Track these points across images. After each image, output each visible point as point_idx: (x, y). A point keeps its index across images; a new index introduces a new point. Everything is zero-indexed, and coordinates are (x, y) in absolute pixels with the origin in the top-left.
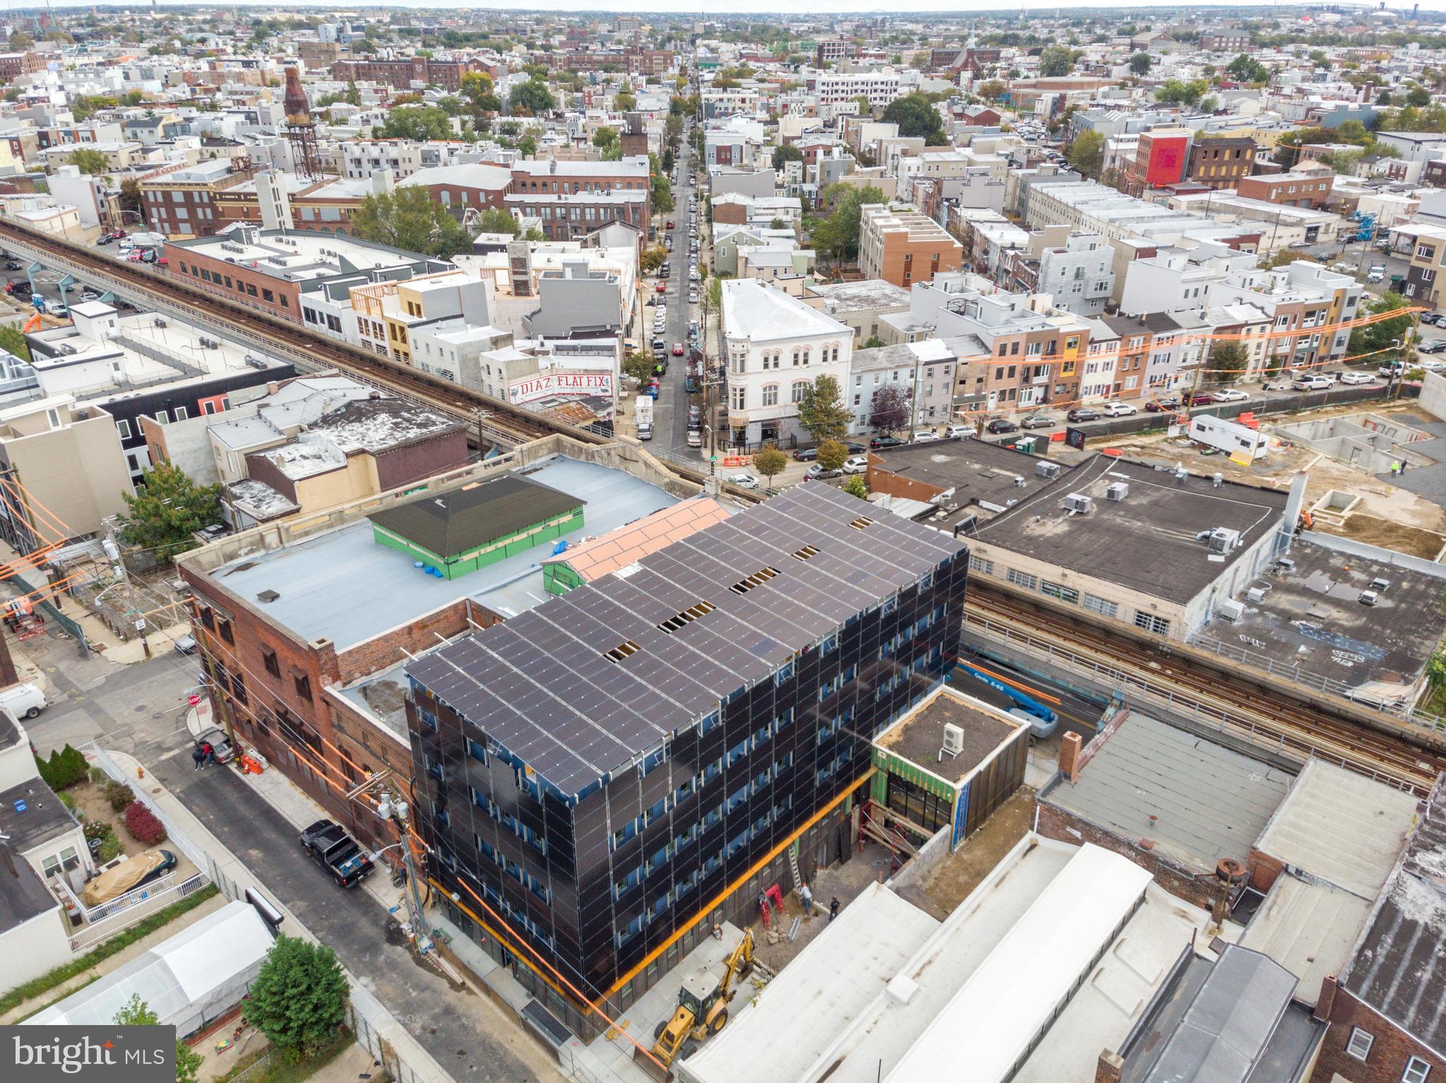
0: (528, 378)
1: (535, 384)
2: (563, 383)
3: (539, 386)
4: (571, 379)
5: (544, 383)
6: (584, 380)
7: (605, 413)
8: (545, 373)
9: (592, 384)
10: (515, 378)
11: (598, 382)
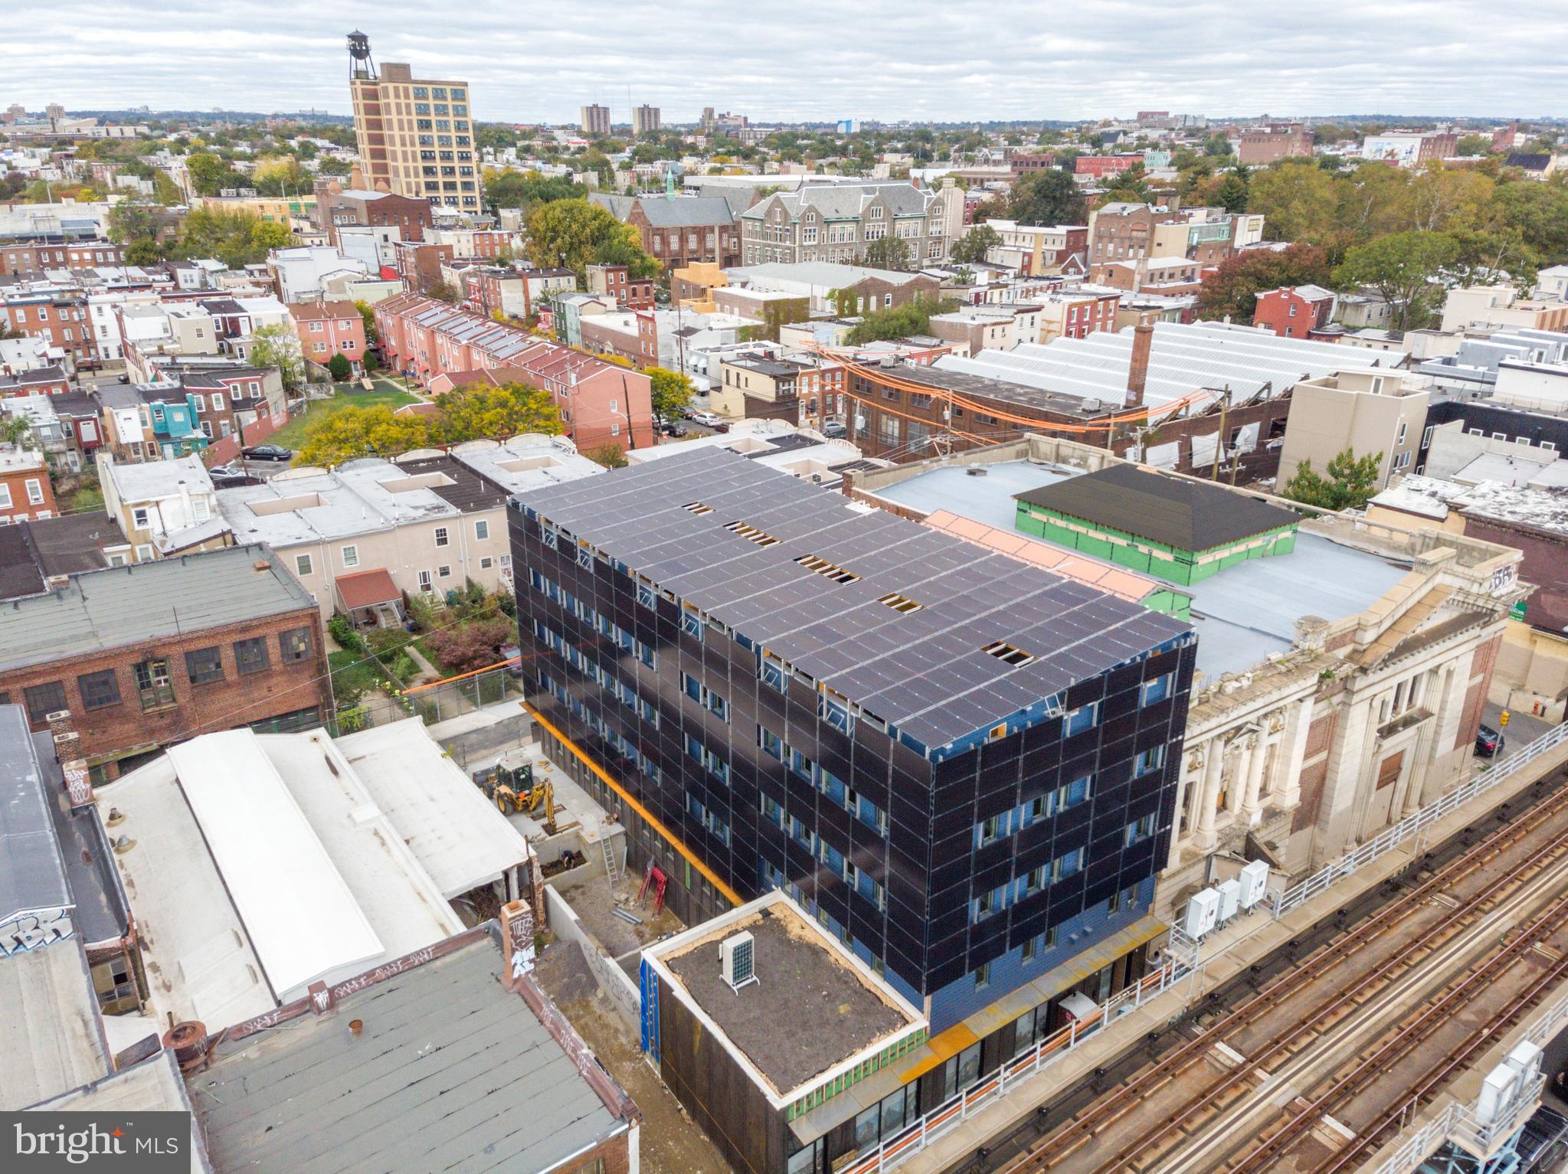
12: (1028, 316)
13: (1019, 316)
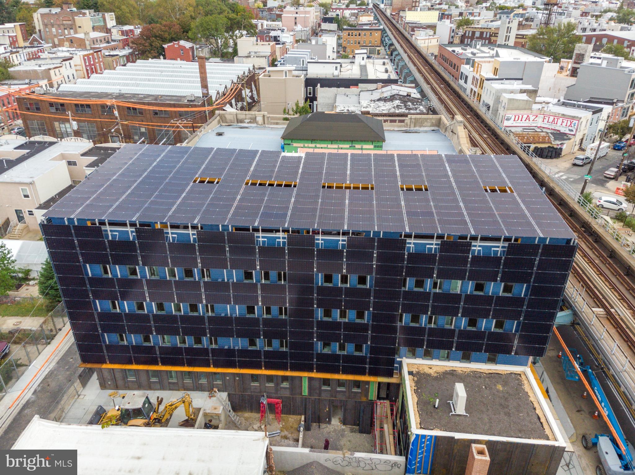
0: (522, 112)
1: (525, 116)
2: (546, 121)
3: (528, 118)
4: (551, 119)
5: (532, 118)
6: (560, 121)
7: (559, 143)
8: (535, 112)
9: (564, 124)
10: (512, 109)
11: (569, 123)
12: (67, 62)
13: (64, 63)
